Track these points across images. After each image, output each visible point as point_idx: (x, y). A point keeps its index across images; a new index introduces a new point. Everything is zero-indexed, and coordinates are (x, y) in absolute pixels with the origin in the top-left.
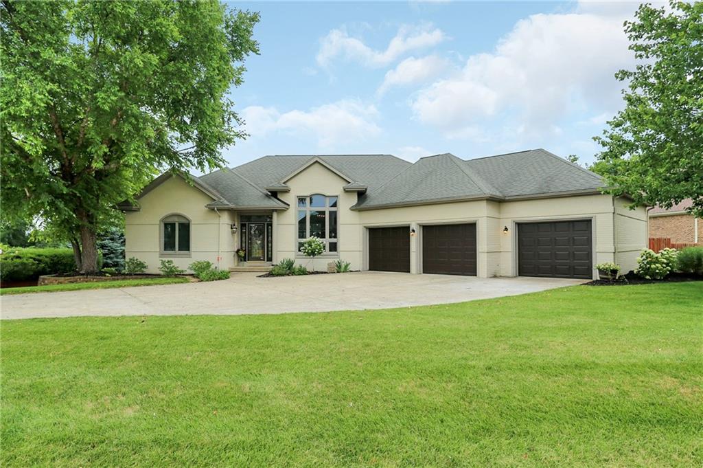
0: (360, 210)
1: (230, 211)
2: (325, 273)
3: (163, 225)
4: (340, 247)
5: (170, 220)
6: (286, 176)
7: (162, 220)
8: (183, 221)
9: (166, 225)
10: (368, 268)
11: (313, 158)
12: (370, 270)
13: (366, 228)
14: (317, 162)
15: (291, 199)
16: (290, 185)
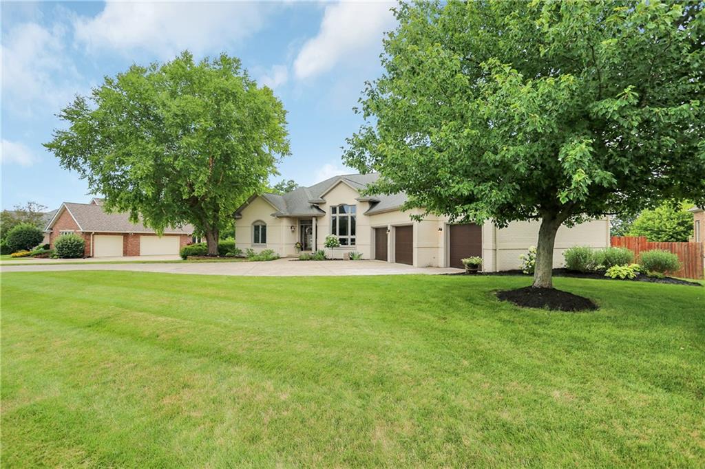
0: (370, 215)
1: (287, 217)
2: (342, 259)
3: (253, 227)
4: (357, 242)
5: (257, 224)
6: (322, 193)
7: (253, 224)
8: (263, 224)
9: (255, 226)
10: (374, 257)
11: (338, 179)
12: (376, 259)
13: (373, 228)
14: (341, 182)
15: (327, 208)
16: (326, 198)
